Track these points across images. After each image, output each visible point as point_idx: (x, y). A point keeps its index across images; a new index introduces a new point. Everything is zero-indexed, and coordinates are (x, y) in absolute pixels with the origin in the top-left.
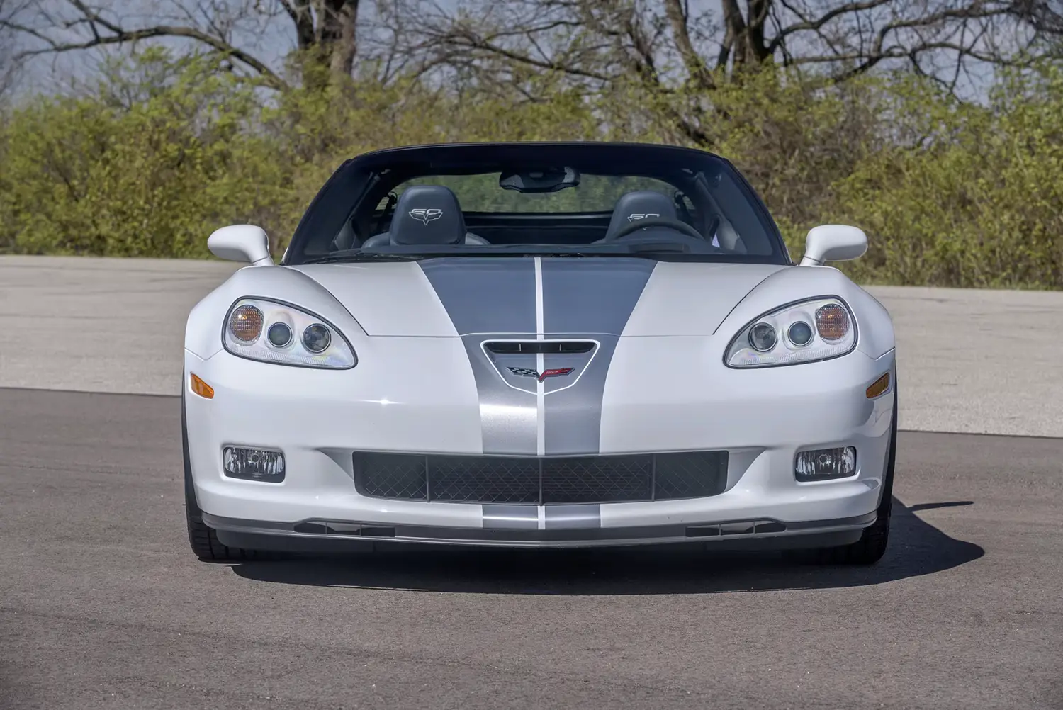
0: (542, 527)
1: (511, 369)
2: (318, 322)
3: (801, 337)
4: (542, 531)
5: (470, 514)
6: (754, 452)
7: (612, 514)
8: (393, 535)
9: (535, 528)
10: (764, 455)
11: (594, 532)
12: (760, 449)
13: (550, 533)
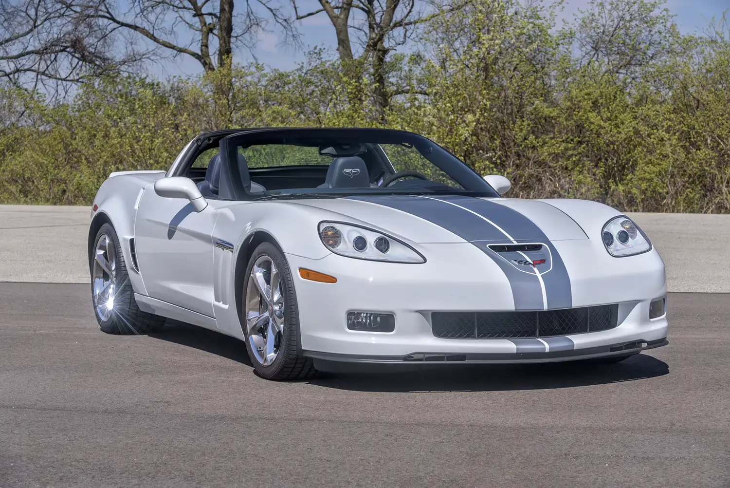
0: (547, 350)
1: (516, 261)
2: (381, 235)
3: (623, 239)
4: (547, 353)
5: (506, 346)
6: (632, 304)
7: (580, 340)
8: (464, 360)
9: (543, 351)
10: (639, 305)
11: (572, 352)
12: (636, 302)
13: (551, 354)
